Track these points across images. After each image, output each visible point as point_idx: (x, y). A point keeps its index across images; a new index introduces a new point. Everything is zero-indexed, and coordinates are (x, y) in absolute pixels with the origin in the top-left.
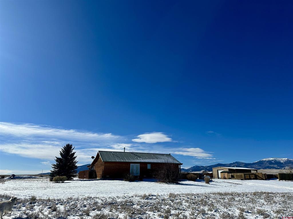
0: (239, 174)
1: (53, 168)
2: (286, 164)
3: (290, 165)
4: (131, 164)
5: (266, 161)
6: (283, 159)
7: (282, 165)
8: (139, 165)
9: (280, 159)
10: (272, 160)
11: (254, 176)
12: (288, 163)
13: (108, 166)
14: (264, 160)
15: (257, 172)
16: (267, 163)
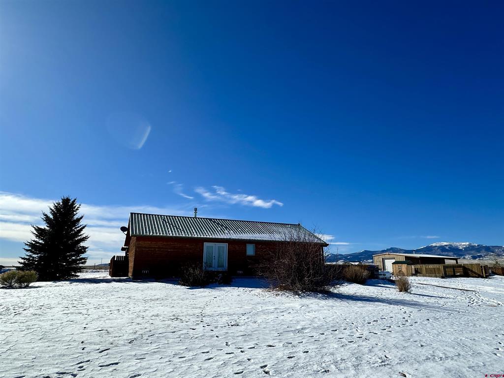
0: (432, 267)
1: (27, 250)
2: (467, 251)
3: (473, 252)
4: (206, 244)
5: (436, 246)
6: (463, 244)
7: (460, 253)
8: (226, 245)
9: (458, 244)
10: (445, 245)
11: (461, 270)
12: (469, 250)
13: (145, 247)
14: (434, 245)
15: (457, 262)
16: (439, 250)
